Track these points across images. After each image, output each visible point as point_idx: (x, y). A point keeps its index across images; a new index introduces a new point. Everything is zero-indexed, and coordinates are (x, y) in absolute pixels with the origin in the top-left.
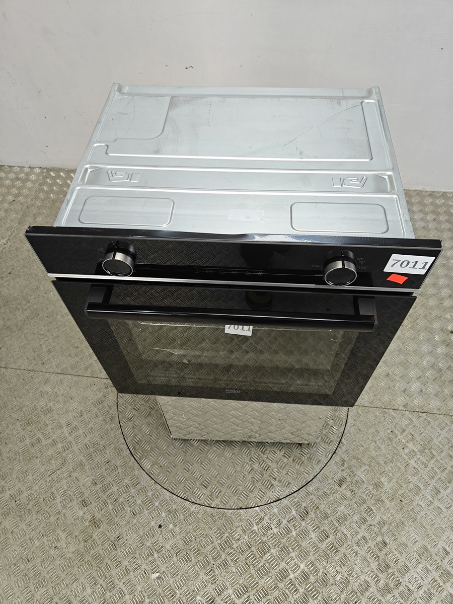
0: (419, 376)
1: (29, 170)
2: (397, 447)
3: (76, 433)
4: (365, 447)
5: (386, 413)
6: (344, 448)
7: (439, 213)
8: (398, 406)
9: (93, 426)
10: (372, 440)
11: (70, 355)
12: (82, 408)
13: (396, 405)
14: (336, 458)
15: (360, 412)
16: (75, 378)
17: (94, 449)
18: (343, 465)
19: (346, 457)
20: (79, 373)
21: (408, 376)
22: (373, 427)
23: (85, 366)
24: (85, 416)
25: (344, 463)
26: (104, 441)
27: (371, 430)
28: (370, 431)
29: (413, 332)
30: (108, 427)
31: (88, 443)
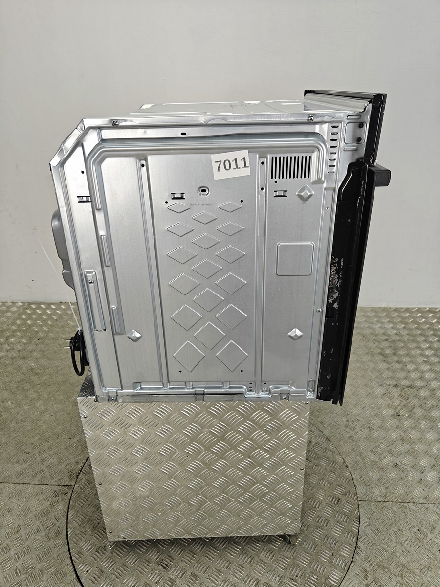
0: (432, 464)
1: (11, 304)
2: (432, 550)
3: (6, 555)
4: (389, 551)
5: (406, 508)
6: (363, 555)
7: (408, 323)
8: (417, 499)
9: (31, 544)
10: (396, 542)
11: (18, 462)
12: (21, 522)
13: (415, 497)
14: (356, 569)
15: (372, 508)
16: (18, 487)
17: (26, 575)
18: (366, 577)
19: (368, 566)
20: (25, 481)
21: (419, 465)
22: (394, 525)
23: (34, 472)
24: (22, 532)
25: (366, 575)
26: (41, 564)
27: (392, 529)
28: (391, 531)
29: (413, 421)
30: (50, 544)
31: (20, 567)
